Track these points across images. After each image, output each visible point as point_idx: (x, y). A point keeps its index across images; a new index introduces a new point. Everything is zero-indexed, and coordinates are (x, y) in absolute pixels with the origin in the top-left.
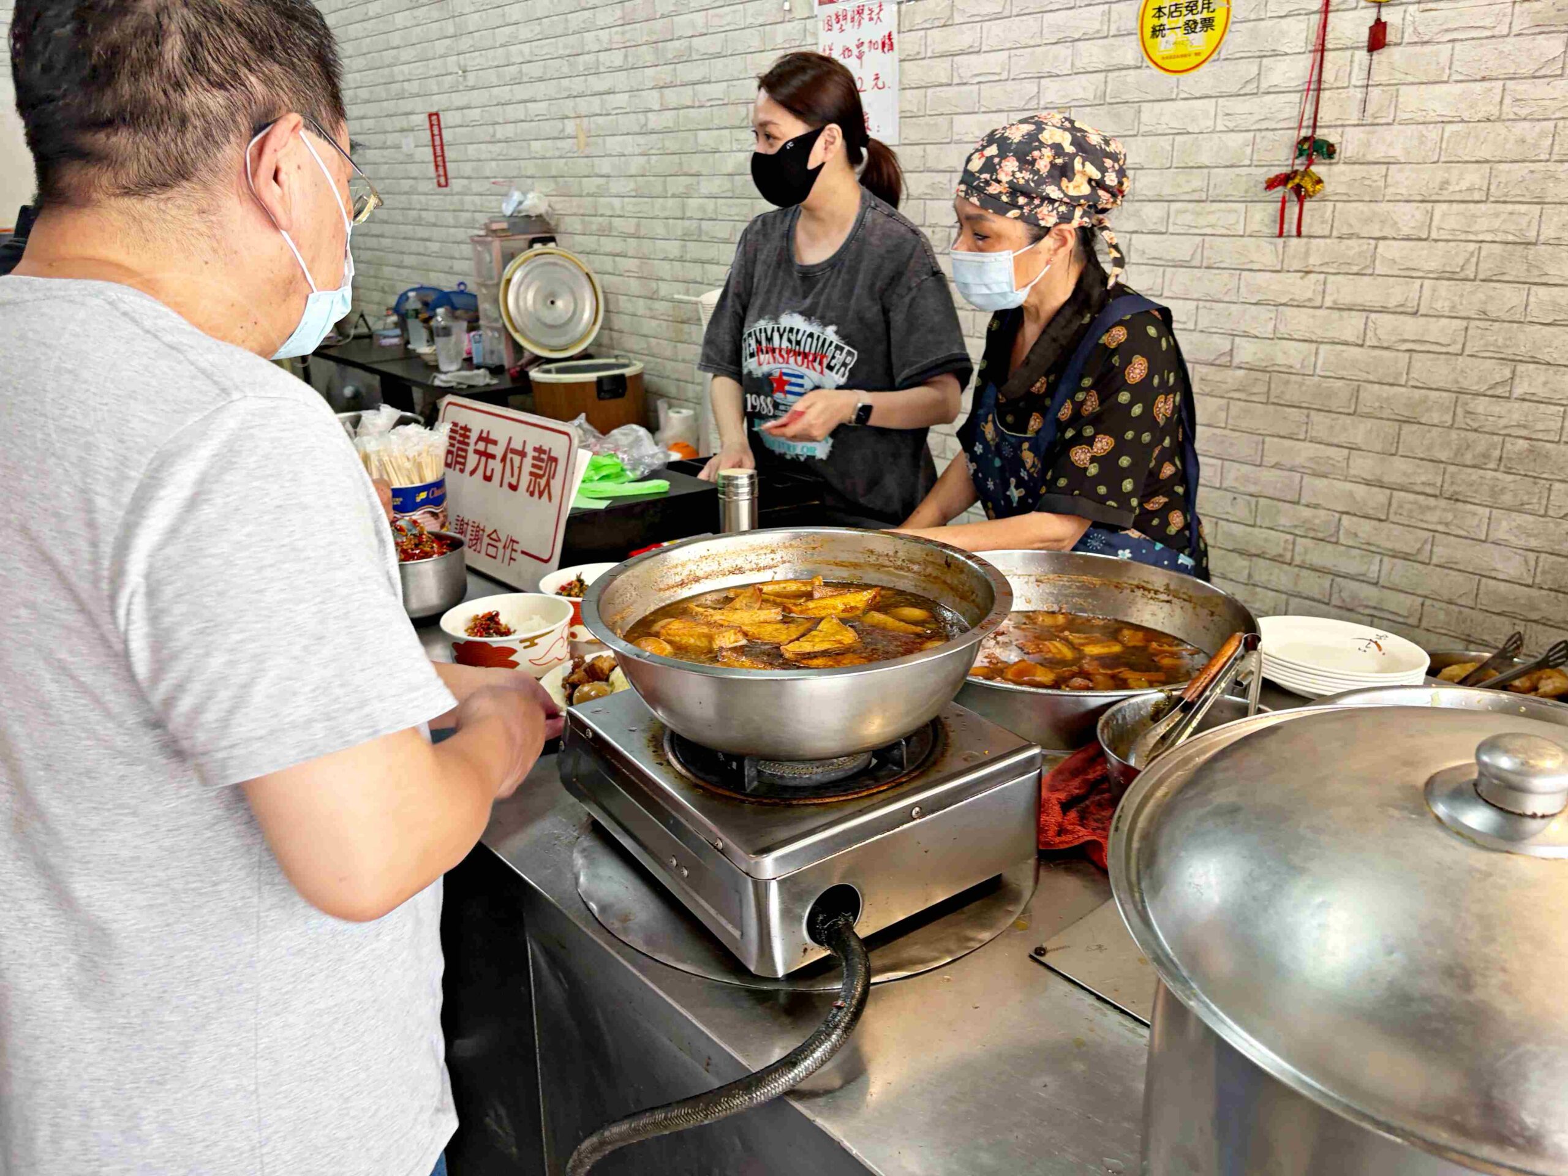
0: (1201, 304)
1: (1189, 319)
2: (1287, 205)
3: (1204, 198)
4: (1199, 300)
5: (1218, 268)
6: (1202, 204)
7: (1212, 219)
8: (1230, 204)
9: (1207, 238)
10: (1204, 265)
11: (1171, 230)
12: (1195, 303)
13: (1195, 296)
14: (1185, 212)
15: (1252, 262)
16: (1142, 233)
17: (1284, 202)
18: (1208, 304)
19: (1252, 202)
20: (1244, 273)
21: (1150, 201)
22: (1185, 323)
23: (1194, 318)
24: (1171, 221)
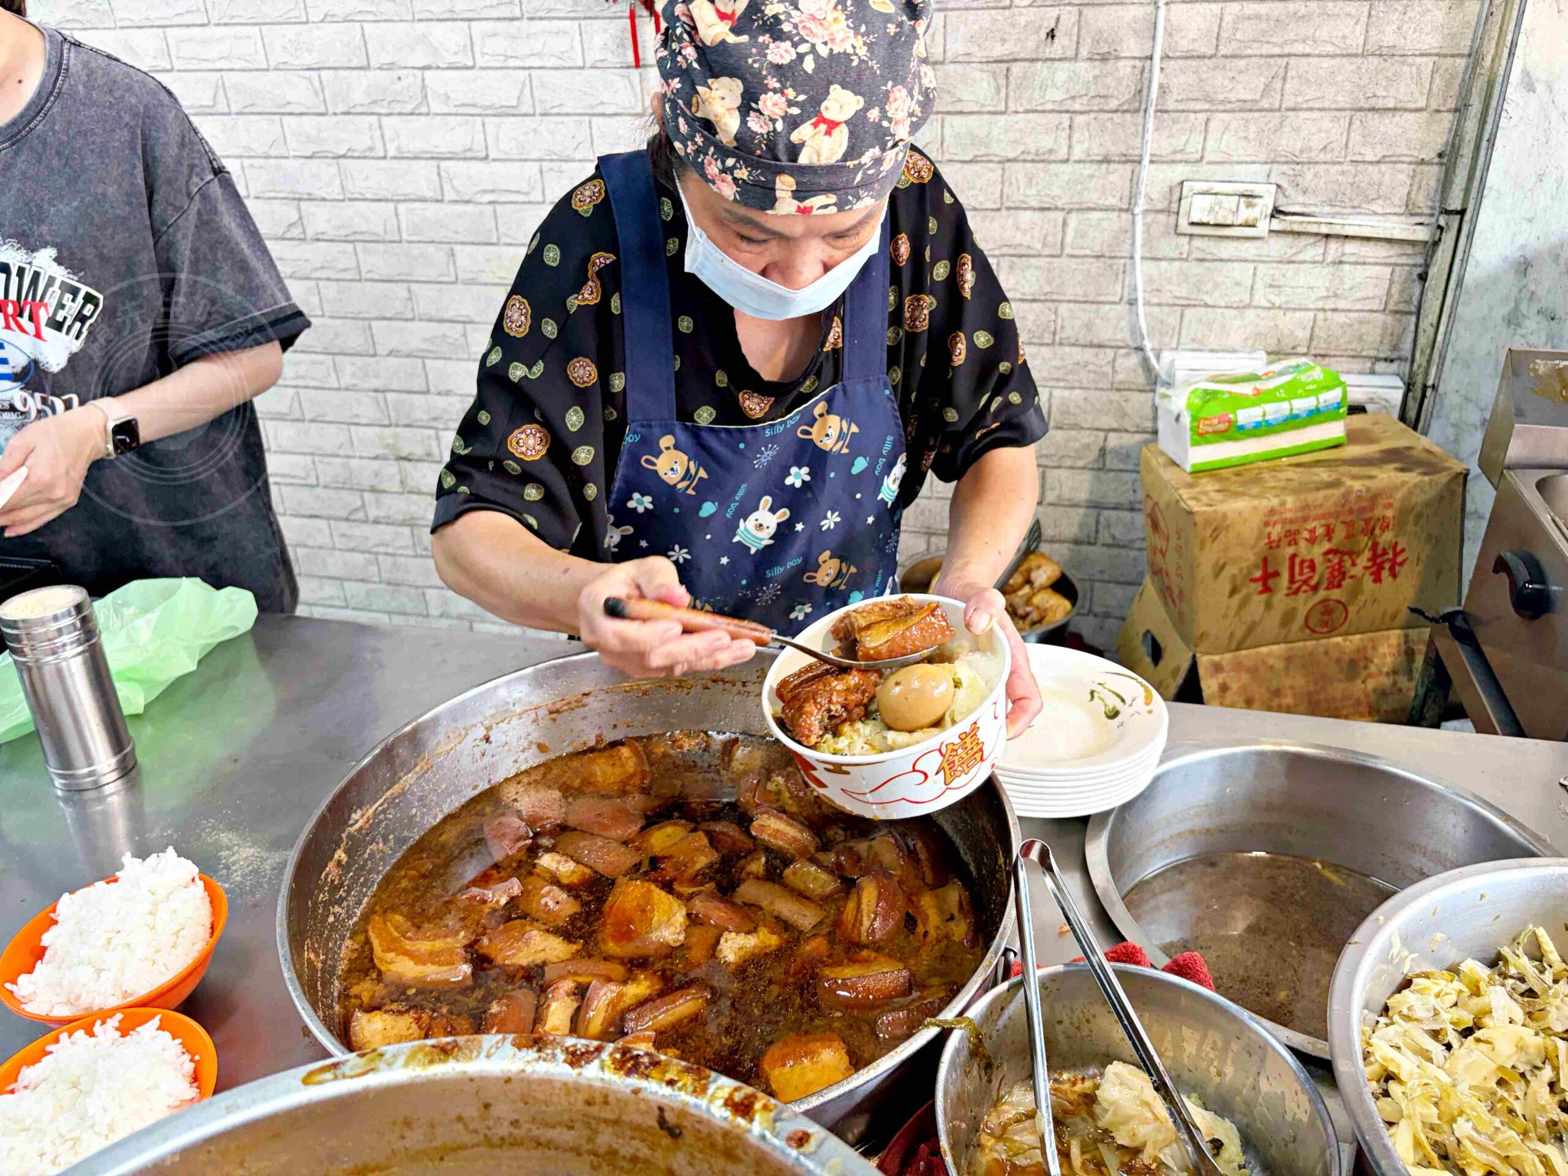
0: (546, 165)
1: (533, 188)
2: (638, 21)
3: (518, 14)
4: (541, 160)
5: (558, 114)
6: (516, 23)
7: (537, 46)
8: (556, 23)
9: (534, 72)
10: (538, 111)
11: (480, 62)
12: (537, 164)
13: (534, 156)
14: (495, 35)
15: (602, 103)
16: (438, 68)
17: (632, 17)
18: (556, 165)
19: (585, 18)
20: (595, 120)
21: (438, 20)
22: (527, 193)
23: (539, 186)
24: (477, 48)
